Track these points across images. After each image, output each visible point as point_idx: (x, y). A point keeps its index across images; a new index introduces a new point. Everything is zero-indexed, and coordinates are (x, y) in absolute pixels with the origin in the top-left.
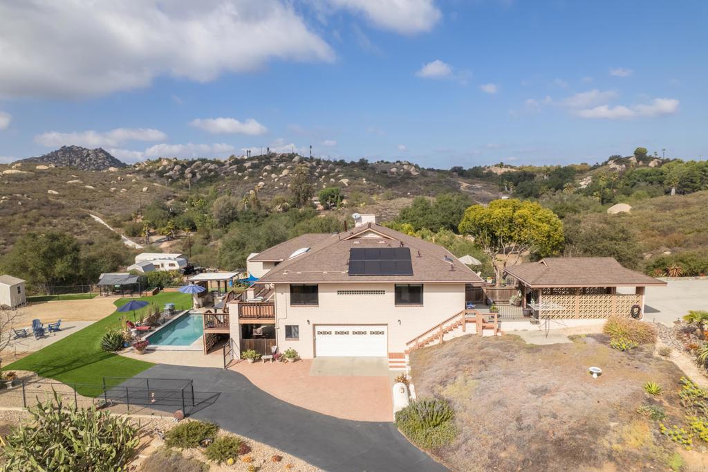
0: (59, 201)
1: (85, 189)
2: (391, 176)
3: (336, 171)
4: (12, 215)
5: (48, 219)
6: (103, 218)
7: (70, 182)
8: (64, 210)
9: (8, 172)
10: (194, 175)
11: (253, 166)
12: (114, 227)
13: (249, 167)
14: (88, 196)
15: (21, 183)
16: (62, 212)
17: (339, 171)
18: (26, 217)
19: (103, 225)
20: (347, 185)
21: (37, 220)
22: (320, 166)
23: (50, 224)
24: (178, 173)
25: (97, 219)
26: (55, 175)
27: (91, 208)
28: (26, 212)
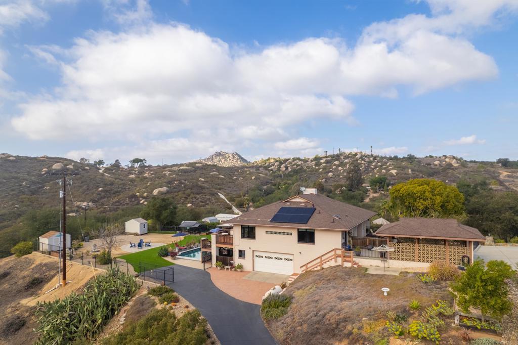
0: (203, 185)
1: (219, 178)
2: (434, 167)
3: (388, 164)
4: (178, 192)
5: (195, 195)
6: (225, 196)
7: (212, 173)
8: (204, 190)
9: (182, 168)
10: (287, 168)
11: (327, 162)
12: (230, 201)
13: (324, 163)
14: (220, 182)
15: (187, 174)
16: (204, 191)
17: (390, 165)
18: (184, 193)
19: (224, 200)
20: (395, 174)
21: (189, 196)
22: (376, 161)
23: (195, 198)
24: (277, 167)
25: (222, 196)
26: (205, 169)
27: (220, 189)
28: (184, 190)
